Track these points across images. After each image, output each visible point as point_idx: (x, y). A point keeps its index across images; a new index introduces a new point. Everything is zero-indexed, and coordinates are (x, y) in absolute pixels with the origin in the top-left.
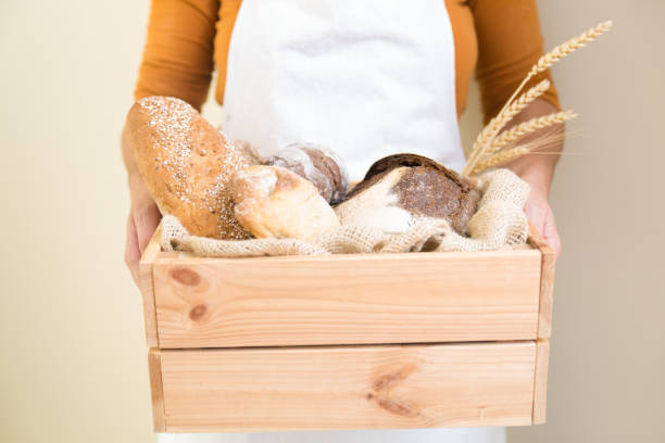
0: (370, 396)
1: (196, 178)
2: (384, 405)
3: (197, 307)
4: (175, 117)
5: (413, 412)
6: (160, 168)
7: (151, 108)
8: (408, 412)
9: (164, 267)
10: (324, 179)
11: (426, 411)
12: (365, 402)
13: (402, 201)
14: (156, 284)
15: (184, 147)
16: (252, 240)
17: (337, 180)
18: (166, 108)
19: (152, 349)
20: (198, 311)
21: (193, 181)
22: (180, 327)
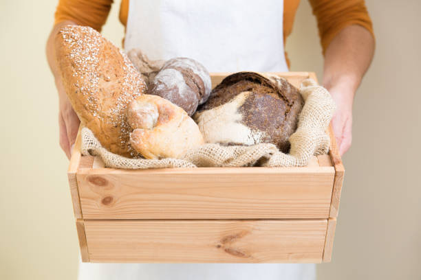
0: (219, 247)
1: (104, 100)
2: (228, 251)
3: (107, 198)
4: (87, 50)
5: (246, 255)
6: (79, 93)
7: (70, 41)
8: (243, 255)
9: (84, 176)
10: (193, 95)
11: (255, 255)
12: (216, 249)
13: (245, 120)
14: (79, 185)
15: (95, 76)
16: (142, 160)
17: (202, 92)
18: (81, 42)
19: (78, 219)
20: (108, 200)
21: (101, 102)
22: (95, 208)
